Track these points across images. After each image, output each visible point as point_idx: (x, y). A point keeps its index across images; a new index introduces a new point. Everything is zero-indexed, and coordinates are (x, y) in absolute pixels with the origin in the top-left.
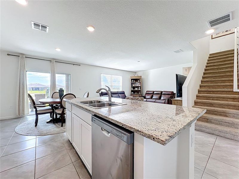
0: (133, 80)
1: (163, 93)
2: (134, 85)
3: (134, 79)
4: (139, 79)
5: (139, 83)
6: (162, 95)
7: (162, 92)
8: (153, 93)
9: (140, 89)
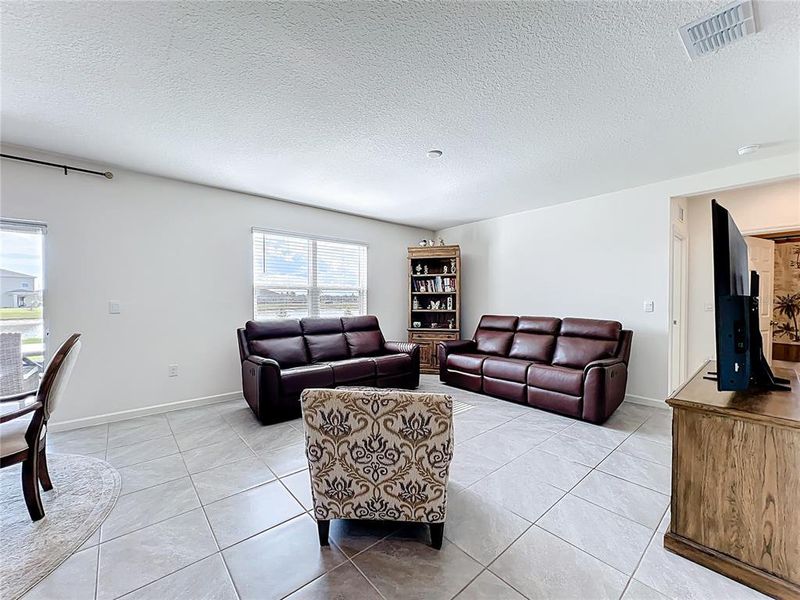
0: (422, 267)
1: (563, 330)
2: (423, 289)
3: (423, 262)
4: (447, 262)
5: (447, 281)
6: (559, 339)
7: (559, 323)
8: (513, 329)
9: (454, 308)
